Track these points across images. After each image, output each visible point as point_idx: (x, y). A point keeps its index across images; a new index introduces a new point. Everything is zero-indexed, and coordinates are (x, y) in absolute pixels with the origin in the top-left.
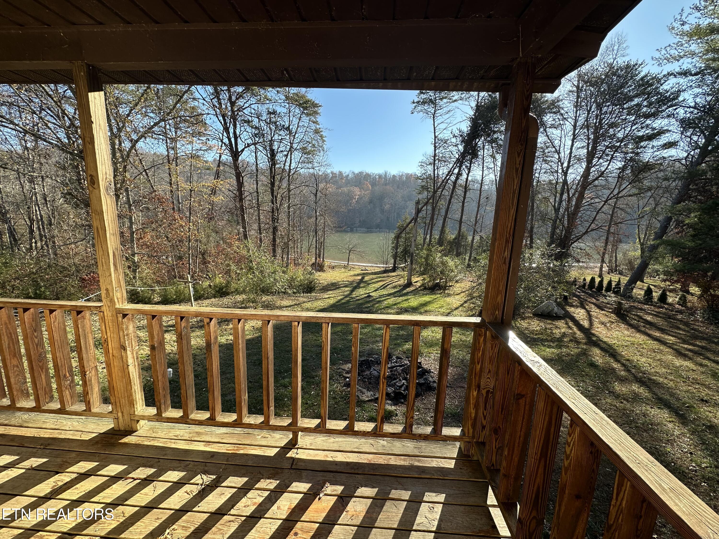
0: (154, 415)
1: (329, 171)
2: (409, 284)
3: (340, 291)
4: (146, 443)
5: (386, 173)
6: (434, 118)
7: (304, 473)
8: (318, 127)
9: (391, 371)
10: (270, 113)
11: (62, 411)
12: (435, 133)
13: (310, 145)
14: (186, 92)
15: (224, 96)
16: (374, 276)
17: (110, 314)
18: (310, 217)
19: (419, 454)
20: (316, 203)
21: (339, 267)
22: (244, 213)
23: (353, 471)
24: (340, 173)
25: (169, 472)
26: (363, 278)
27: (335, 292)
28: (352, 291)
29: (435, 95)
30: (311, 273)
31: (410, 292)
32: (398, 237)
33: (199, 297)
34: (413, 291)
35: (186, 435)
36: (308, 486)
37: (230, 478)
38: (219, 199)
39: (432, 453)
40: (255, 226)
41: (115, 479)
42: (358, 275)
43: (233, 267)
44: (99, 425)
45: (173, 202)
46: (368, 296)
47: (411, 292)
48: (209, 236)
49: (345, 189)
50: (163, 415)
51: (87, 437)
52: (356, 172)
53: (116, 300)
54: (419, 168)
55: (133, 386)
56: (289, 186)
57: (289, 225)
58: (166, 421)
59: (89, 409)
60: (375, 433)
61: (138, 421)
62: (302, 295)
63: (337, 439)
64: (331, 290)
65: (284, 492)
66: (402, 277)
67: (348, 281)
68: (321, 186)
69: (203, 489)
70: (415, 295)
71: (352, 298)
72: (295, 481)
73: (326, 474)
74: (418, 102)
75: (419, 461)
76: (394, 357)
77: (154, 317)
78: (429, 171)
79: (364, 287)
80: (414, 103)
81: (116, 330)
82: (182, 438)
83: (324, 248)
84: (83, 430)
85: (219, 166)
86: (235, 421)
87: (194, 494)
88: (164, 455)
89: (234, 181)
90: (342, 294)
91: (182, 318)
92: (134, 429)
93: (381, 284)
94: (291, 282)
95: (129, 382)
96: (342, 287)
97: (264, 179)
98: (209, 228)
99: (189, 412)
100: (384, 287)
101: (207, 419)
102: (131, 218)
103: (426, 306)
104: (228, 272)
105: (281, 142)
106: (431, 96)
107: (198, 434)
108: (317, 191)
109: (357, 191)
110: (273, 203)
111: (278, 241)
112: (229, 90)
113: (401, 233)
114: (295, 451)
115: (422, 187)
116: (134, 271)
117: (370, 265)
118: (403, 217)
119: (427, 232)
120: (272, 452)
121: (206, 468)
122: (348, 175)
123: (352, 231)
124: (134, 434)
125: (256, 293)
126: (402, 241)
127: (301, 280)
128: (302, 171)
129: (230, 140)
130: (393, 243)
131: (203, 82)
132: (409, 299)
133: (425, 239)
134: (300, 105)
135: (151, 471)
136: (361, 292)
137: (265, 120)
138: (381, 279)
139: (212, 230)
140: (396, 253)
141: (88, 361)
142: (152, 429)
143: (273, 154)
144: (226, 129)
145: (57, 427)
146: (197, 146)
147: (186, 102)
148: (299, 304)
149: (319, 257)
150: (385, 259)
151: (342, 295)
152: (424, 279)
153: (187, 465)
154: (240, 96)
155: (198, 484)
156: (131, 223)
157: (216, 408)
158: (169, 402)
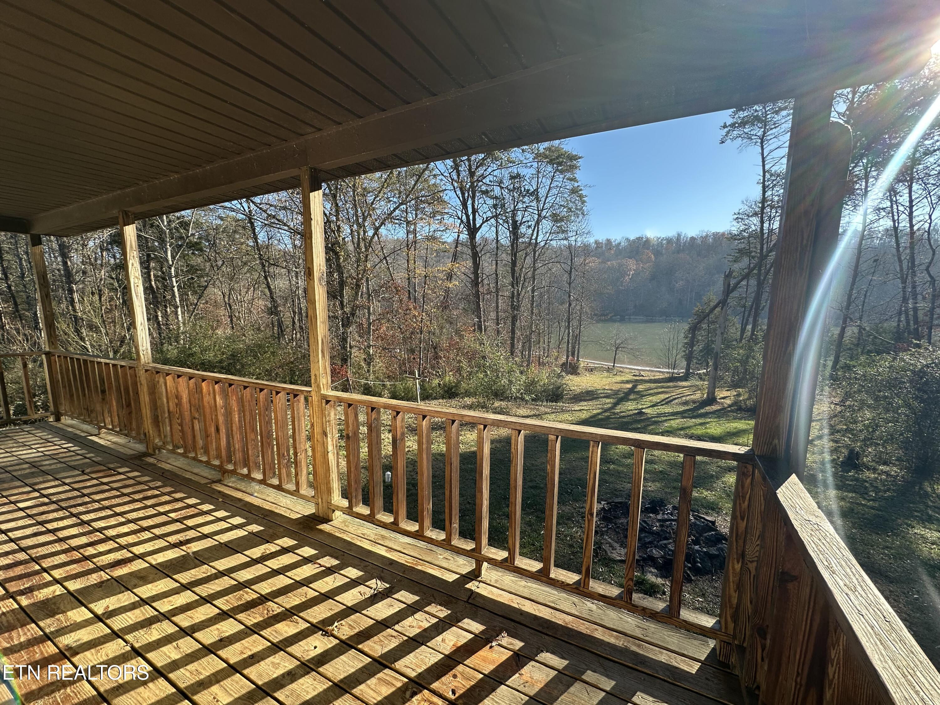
0: (347, 508)
1: (592, 240)
2: (711, 400)
3: (598, 403)
4: (337, 534)
5: (679, 235)
6: (762, 143)
7: (481, 612)
8: (576, 184)
9: (661, 526)
10: (512, 178)
11: (279, 488)
12: (764, 166)
13: (565, 210)
14: (424, 170)
15: (463, 168)
16: (653, 385)
17: (316, 400)
18: (562, 303)
19: (642, 637)
20: (570, 284)
21: (601, 369)
22: (479, 300)
23: (540, 629)
24: (609, 241)
25: (350, 568)
26: (635, 386)
27: (590, 403)
28: (615, 405)
29: (764, 108)
30: (559, 376)
31: (711, 413)
32: (694, 329)
33: (426, 397)
34: (717, 411)
35: (372, 535)
36: (481, 628)
37: (403, 592)
38: (454, 284)
39: (663, 641)
40: (493, 315)
41: (307, 560)
42: (628, 382)
43: (464, 364)
44: (304, 508)
45: (409, 291)
46: (638, 413)
47: (714, 412)
48: (442, 328)
49: (614, 263)
50: (354, 510)
51: (294, 516)
52: (632, 238)
53: (322, 386)
54: (735, 223)
55: (331, 474)
56: (534, 264)
57: (532, 313)
58: (355, 515)
59: (297, 490)
60: (576, 588)
61: (334, 511)
62: (545, 403)
63: (529, 584)
64: (585, 400)
65: (454, 626)
66: (700, 389)
67: (611, 390)
68: (578, 261)
69: (375, 595)
70: (719, 417)
71: (614, 414)
72: (468, 618)
73: (505, 621)
74: (733, 125)
75: (639, 646)
76: (670, 507)
77: (350, 405)
78: (753, 226)
79: (634, 400)
80: (725, 126)
81: (320, 416)
82: (368, 538)
83: (579, 344)
84: (293, 509)
85: (456, 247)
86: (417, 531)
87: (366, 597)
88: (348, 550)
89: (470, 263)
90: (600, 406)
91: (373, 409)
92: (330, 519)
93: (663, 396)
94: (530, 386)
95: (328, 470)
96: (601, 397)
97: (506, 258)
98: (443, 318)
99: (376, 511)
100: (667, 402)
101: (391, 523)
102: (369, 309)
103: (739, 436)
104: (459, 370)
105: (525, 211)
106: (756, 111)
107: (383, 537)
108: (571, 268)
109: (632, 265)
110: (513, 286)
111: (518, 333)
112: (469, 160)
113: (700, 322)
114: (477, 583)
115: (740, 251)
116: (369, 364)
117: (648, 369)
118: (705, 299)
119: (747, 320)
120: (451, 578)
121: (382, 574)
122: (620, 243)
123: (622, 320)
124: (330, 523)
125: (487, 396)
126: (701, 335)
127: (544, 384)
128: (554, 243)
129: (468, 216)
130: (686, 337)
131: (442, 157)
132: (708, 423)
133: (743, 330)
134: (551, 162)
135: (335, 562)
136: (630, 407)
137: (507, 188)
138: (663, 390)
139: (446, 320)
140: (691, 352)
141: (300, 443)
142: (344, 522)
143: (515, 227)
144: (464, 204)
145: (275, 502)
146: (434, 227)
147: (426, 180)
148: (539, 415)
149: (573, 355)
150: (672, 360)
151: (599, 408)
152: (739, 395)
153: (366, 566)
154: (481, 164)
155: (371, 588)
156: (369, 313)
157: (400, 513)
158: (360, 497)
